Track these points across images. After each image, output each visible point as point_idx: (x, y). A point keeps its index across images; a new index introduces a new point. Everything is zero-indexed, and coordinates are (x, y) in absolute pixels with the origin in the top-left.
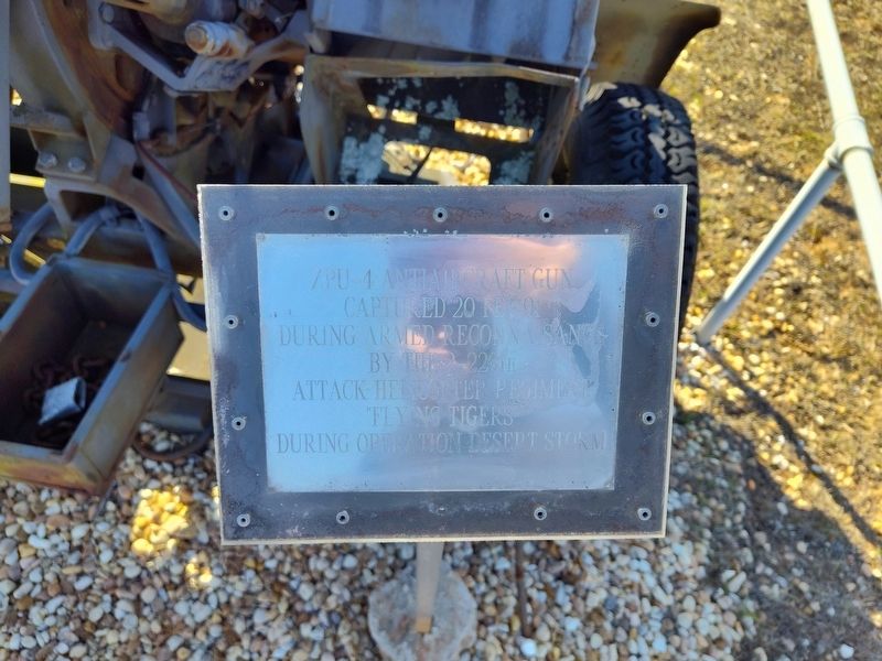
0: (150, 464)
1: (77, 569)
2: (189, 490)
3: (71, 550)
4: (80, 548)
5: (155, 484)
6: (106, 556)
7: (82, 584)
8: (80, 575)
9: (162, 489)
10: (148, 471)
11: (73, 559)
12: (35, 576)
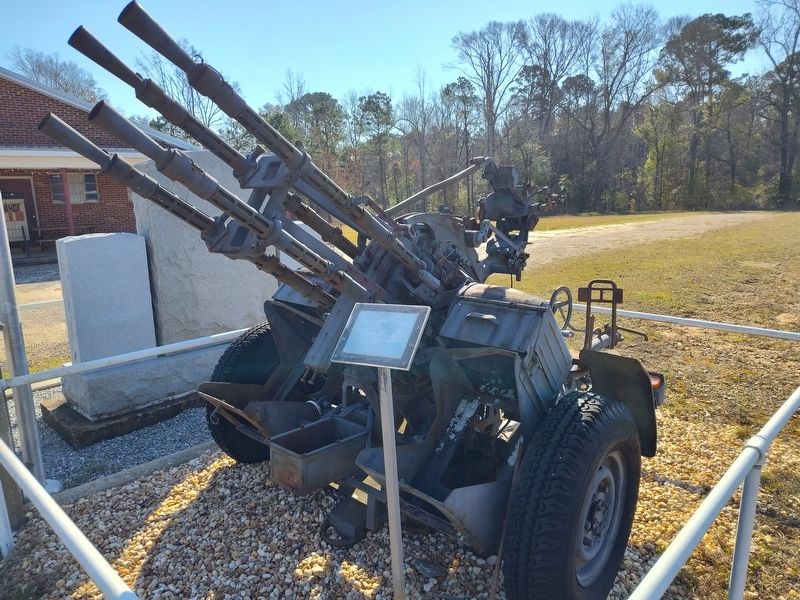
0: (323, 543)
1: (268, 570)
2: (333, 559)
3: (270, 562)
4: (274, 563)
5: (320, 551)
6: (282, 569)
7: (266, 576)
8: (268, 573)
9: (321, 555)
10: (320, 545)
11: (268, 565)
12: (251, 565)
